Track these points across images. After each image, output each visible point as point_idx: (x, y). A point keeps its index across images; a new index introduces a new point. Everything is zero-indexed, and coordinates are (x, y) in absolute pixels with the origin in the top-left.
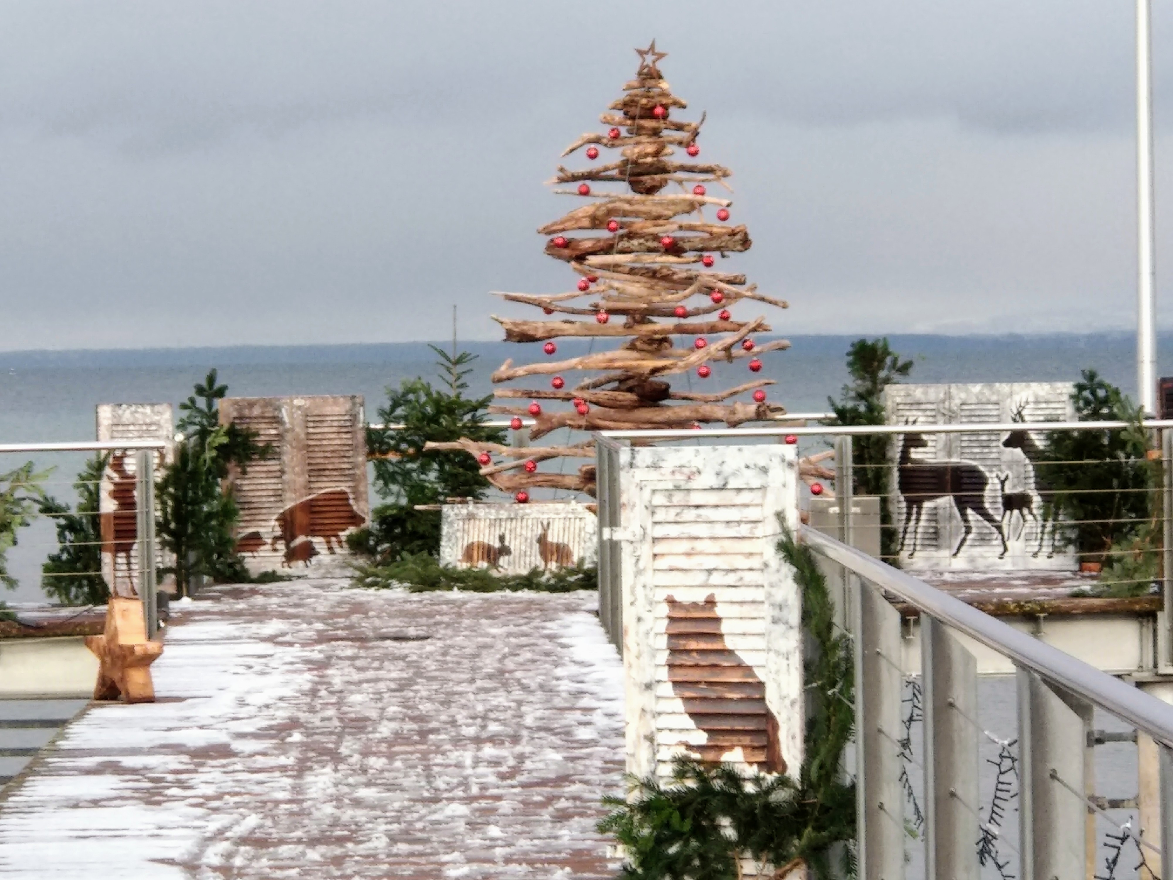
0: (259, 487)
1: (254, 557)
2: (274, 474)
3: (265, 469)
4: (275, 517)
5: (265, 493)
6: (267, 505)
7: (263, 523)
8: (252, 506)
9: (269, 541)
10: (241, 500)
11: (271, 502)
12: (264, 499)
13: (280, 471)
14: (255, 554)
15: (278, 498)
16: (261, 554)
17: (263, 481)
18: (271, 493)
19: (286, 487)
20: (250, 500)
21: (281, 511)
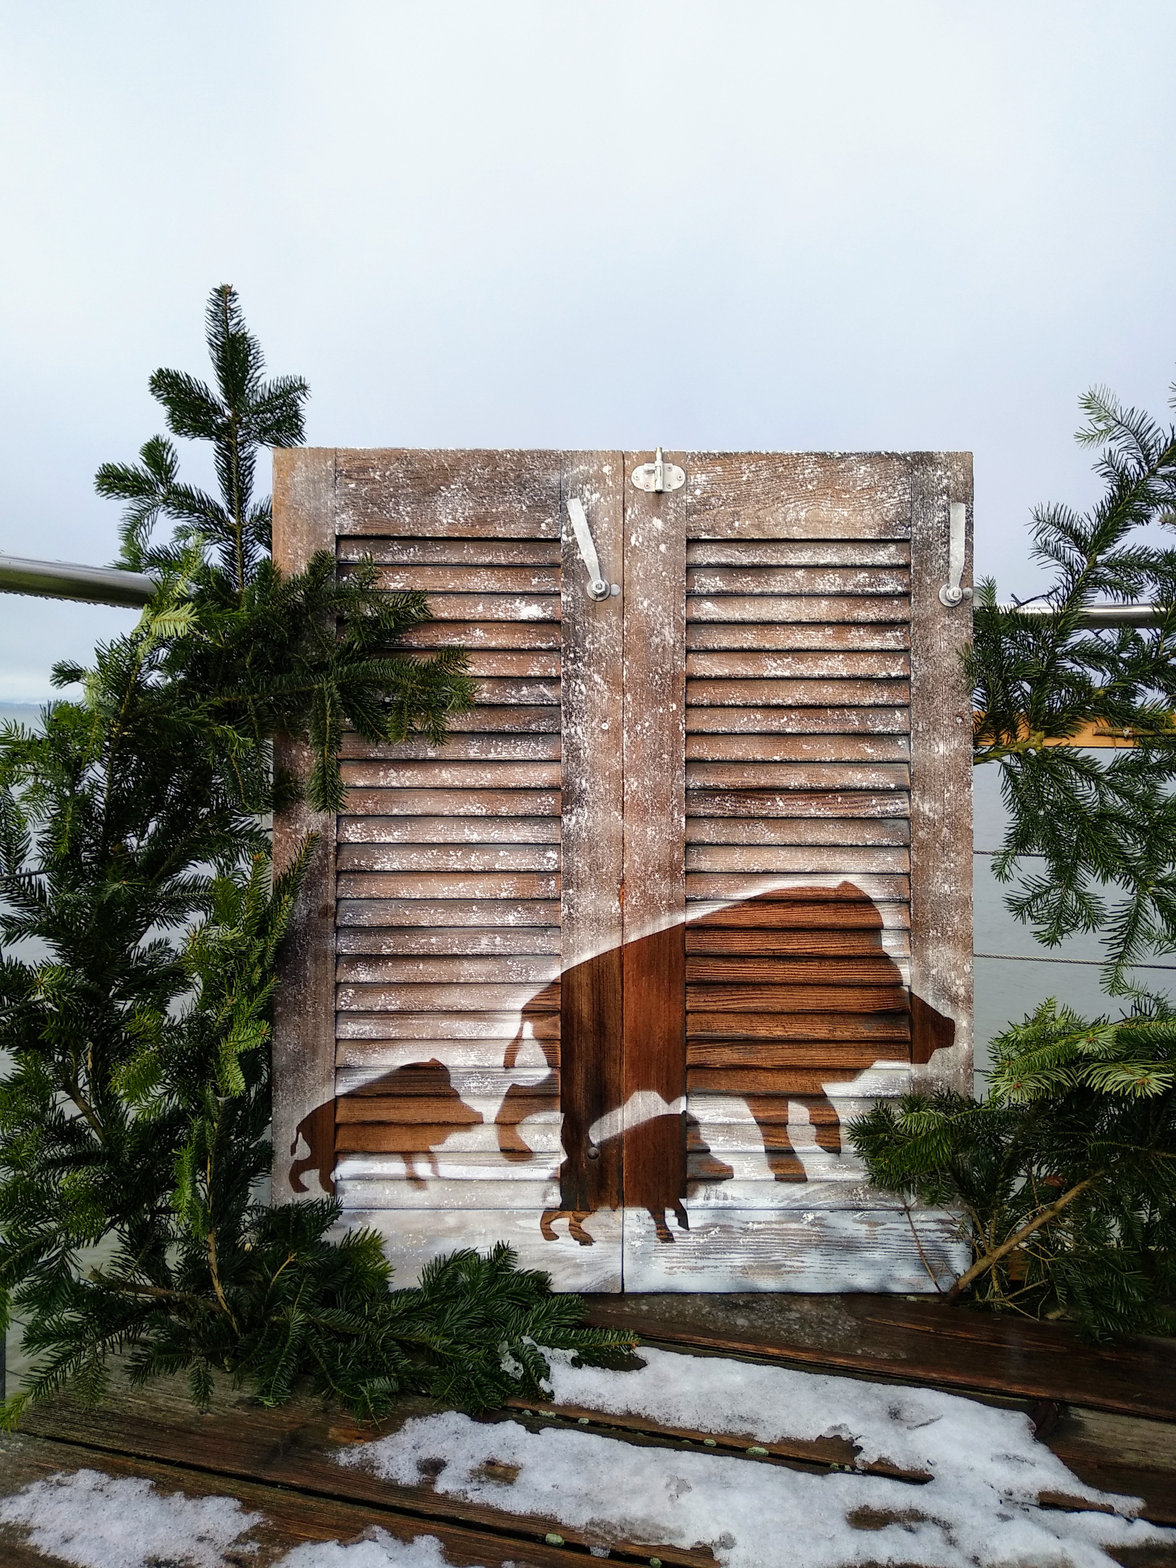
0: (455, 862)
1: (415, 1180)
2: (526, 805)
3: (487, 777)
4: (523, 998)
5: (479, 888)
6: (484, 945)
7: (465, 1028)
8: (415, 945)
9: (490, 1110)
10: (366, 919)
11: (504, 930)
12: (475, 918)
13: (552, 789)
14: (422, 1168)
15: (541, 914)
16: (447, 1169)
17: (472, 834)
18: (506, 888)
19: (581, 863)
20: (408, 917)
21: (555, 973)
